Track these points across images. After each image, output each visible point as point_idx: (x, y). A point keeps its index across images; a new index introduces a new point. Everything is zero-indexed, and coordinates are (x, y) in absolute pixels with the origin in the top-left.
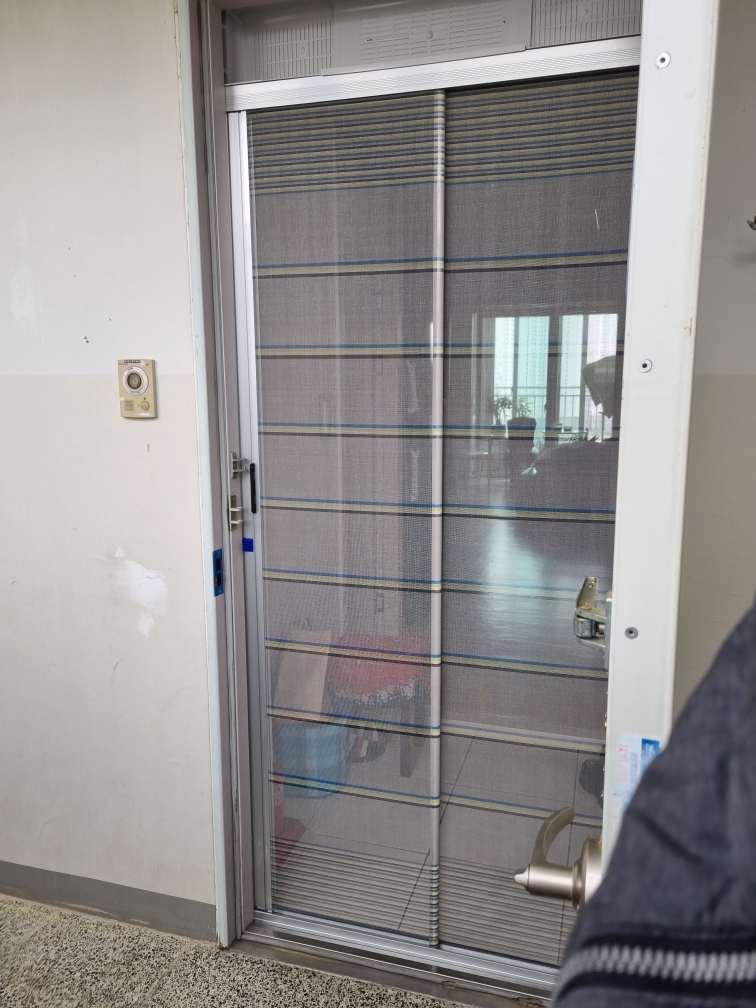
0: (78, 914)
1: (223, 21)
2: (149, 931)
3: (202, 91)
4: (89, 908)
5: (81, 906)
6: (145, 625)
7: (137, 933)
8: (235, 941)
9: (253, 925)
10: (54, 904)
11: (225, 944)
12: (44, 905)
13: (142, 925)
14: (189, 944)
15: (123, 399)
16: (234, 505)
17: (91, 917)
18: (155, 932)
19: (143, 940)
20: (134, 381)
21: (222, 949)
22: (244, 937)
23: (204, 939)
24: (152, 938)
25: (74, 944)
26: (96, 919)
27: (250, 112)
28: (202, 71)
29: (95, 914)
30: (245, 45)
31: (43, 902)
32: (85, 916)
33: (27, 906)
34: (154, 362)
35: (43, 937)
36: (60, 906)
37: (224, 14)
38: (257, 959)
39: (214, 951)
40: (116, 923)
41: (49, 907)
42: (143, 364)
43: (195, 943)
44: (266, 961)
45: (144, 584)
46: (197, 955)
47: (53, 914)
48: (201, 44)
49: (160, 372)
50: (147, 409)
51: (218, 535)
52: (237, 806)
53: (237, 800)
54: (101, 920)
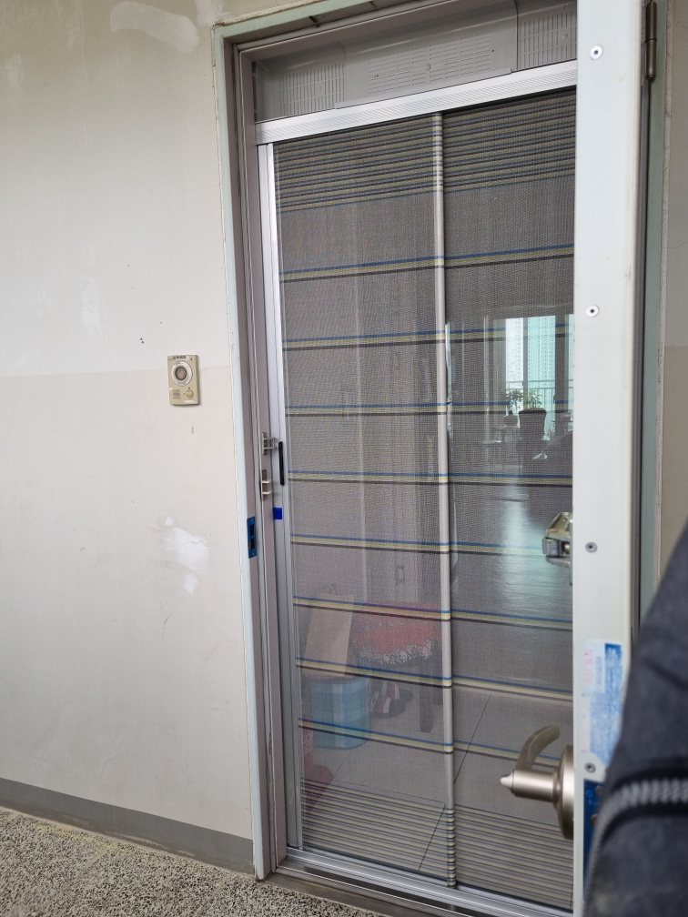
0: (134, 845)
1: (253, 70)
2: (194, 863)
3: (236, 128)
4: (143, 840)
5: (136, 838)
6: (190, 585)
7: (184, 864)
8: (270, 875)
9: (286, 861)
10: (113, 836)
11: (261, 876)
12: (105, 837)
13: (189, 857)
14: (229, 875)
15: (171, 389)
16: (265, 478)
17: (144, 848)
18: (200, 864)
19: (190, 870)
20: (180, 373)
21: (258, 881)
22: (278, 870)
23: (243, 872)
24: (197, 868)
25: (130, 871)
26: (149, 850)
27: (275, 144)
28: (235, 112)
29: (148, 845)
30: (272, 88)
31: (104, 833)
32: (139, 847)
33: (91, 836)
34: (197, 357)
35: (104, 864)
36: (119, 837)
37: (254, 64)
38: (289, 891)
39: (252, 882)
40: (167, 854)
41: (109, 838)
42: (188, 358)
43: (235, 875)
44: (298, 893)
45: (189, 548)
46: (237, 885)
47: (112, 844)
48: (234, 90)
49: (201, 366)
50: (191, 397)
51: (251, 505)
52: (270, 748)
53: (270, 743)
54: (153, 851)
